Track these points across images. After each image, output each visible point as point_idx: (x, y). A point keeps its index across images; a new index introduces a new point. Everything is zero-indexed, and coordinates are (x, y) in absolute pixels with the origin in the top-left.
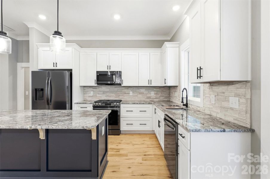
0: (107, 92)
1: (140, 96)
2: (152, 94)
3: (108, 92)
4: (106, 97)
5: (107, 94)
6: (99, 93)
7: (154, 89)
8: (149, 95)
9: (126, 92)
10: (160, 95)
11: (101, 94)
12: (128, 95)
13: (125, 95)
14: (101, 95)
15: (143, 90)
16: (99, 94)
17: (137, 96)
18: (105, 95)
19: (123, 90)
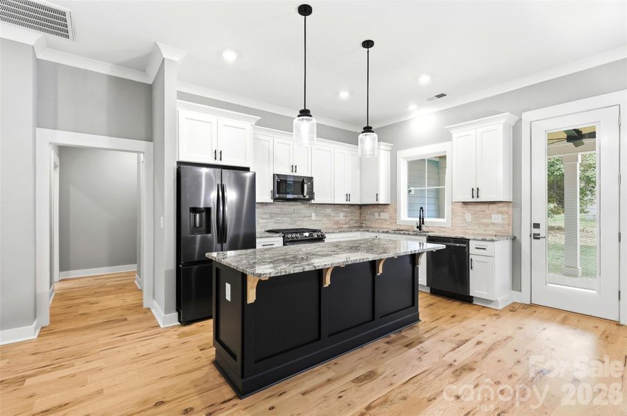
0: (277, 214)
1: (325, 220)
2: (341, 216)
3: (279, 214)
4: (275, 225)
5: (278, 219)
6: (264, 216)
7: (344, 209)
8: (337, 219)
9: (307, 215)
10: (349, 218)
11: (267, 219)
12: (308, 219)
13: (305, 219)
14: (266, 221)
15: (329, 211)
16: (262, 219)
17: (321, 221)
18: (273, 220)
19: (302, 209)
